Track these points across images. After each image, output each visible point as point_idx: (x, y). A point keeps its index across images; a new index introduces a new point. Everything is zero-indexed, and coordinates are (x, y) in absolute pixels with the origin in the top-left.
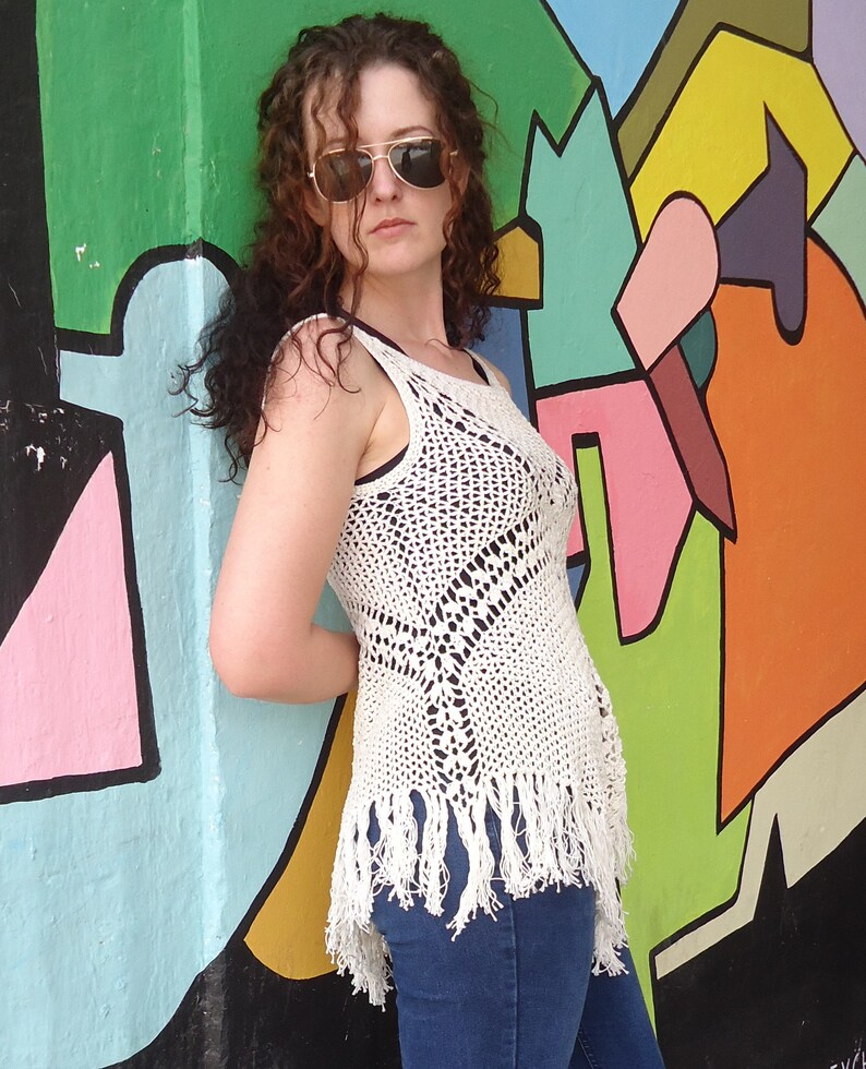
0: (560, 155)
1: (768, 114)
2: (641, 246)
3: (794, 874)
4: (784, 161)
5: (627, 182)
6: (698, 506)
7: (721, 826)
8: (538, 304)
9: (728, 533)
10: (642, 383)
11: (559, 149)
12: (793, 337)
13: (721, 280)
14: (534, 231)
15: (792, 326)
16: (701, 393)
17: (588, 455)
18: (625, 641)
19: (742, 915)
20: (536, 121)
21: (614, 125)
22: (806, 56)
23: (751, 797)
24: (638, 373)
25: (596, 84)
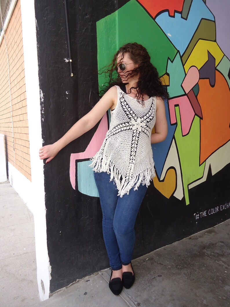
0: (172, 63)
1: (208, 51)
2: (186, 75)
3: (213, 173)
4: (211, 58)
5: (183, 65)
6: (196, 114)
7: (200, 165)
8: (169, 86)
9: (201, 118)
10: (186, 96)
11: (172, 62)
12: (213, 86)
13: (200, 79)
14: (168, 75)
15: (213, 84)
16: (196, 97)
17: (177, 108)
18: (183, 136)
19: (204, 180)
20: (169, 58)
21: (181, 57)
22: (215, 41)
23: (205, 160)
24: (185, 94)
25: (178, 51)
